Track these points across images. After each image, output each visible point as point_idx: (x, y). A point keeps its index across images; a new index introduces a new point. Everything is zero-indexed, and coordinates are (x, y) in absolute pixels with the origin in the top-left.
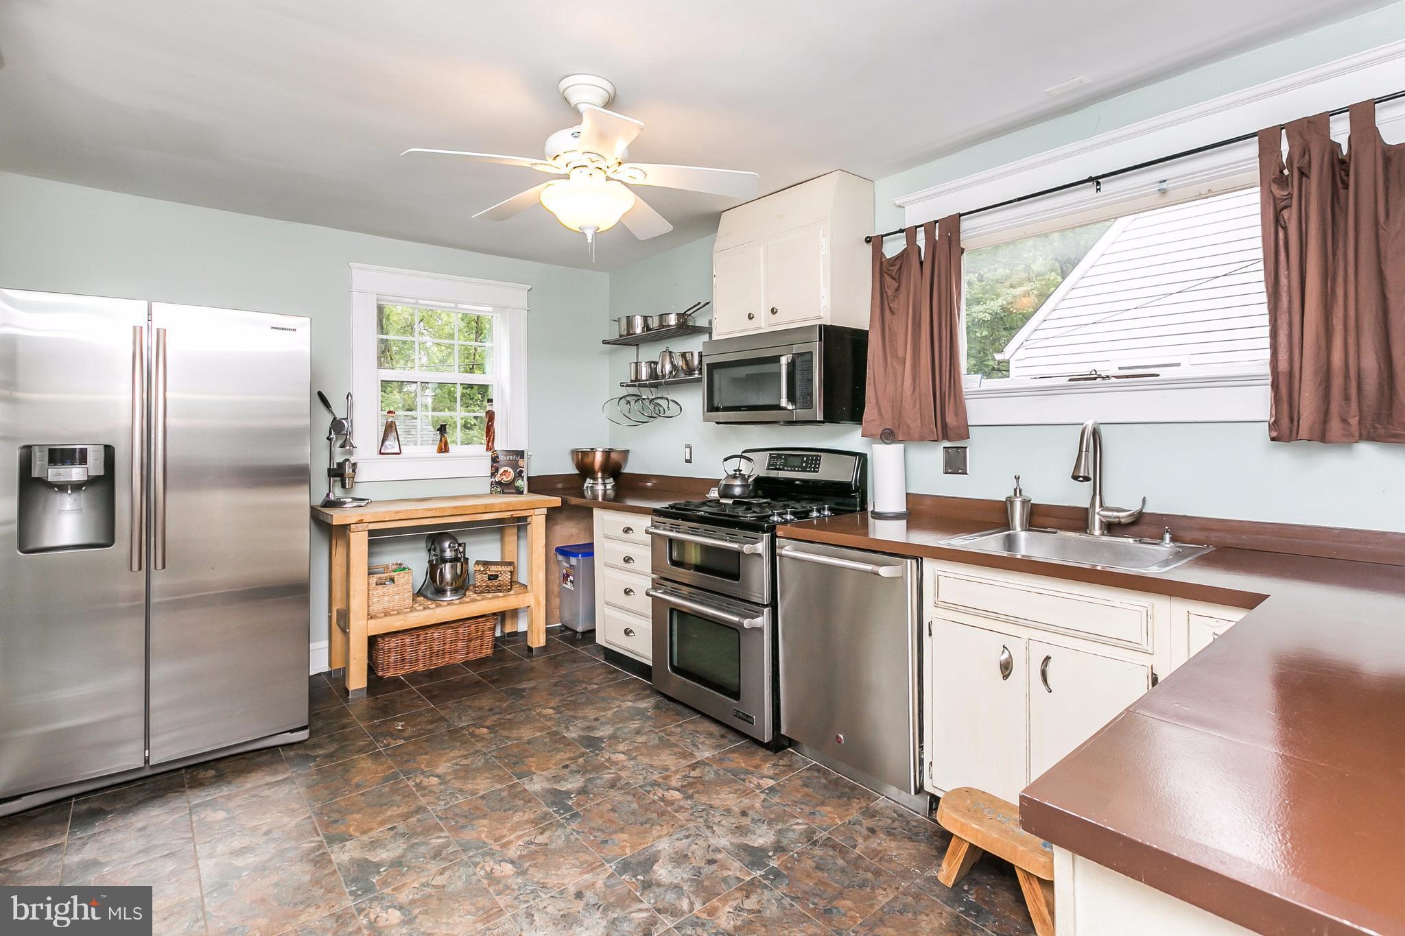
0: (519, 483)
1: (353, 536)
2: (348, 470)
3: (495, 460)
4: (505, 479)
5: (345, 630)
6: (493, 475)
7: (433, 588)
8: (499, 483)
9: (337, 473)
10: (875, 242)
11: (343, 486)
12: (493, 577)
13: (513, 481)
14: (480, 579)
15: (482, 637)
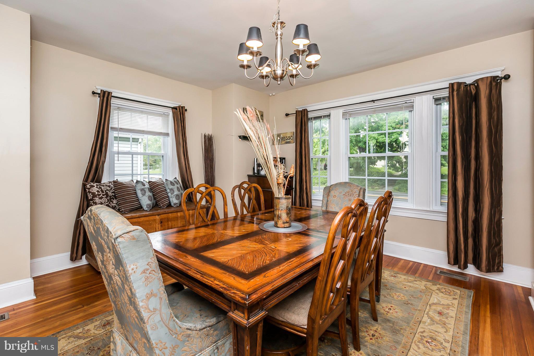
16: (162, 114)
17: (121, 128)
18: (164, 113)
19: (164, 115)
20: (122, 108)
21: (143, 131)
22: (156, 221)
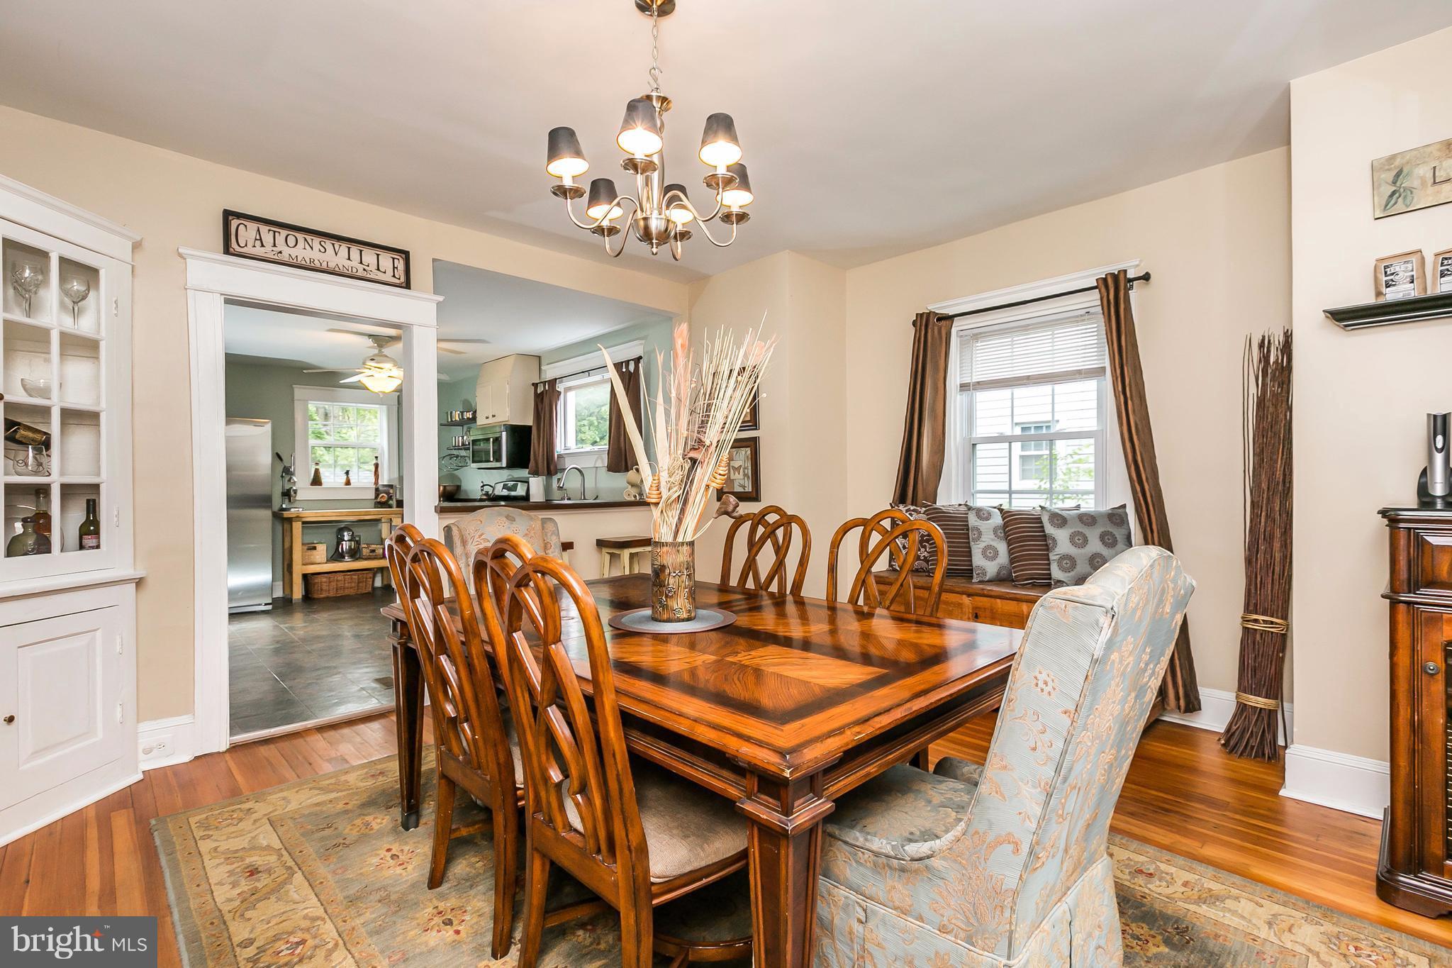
0: (391, 502)
1: (294, 524)
2: (292, 493)
3: (377, 490)
4: (383, 500)
5: (291, 573)
6: (376, 497)
7: (337, 556)
8: (379, 503)
9: (287, 494)
10: (535, 385)
11: (290, 501)
12: (373, 551)
13: (387, 501)
14: (365, 552)
15: (366, 581)
16: (1081, 316)
17: (978, 383)
18: (1087, 310)
19: (1087, 317)
20: (981, 333)
21: (1028, 378)
22: (962, 608)
